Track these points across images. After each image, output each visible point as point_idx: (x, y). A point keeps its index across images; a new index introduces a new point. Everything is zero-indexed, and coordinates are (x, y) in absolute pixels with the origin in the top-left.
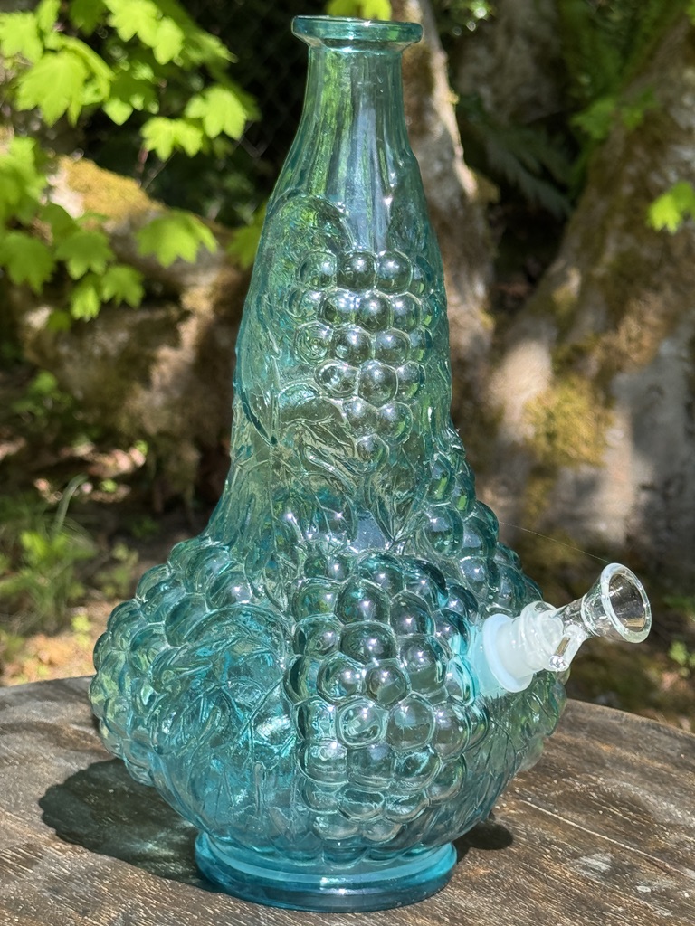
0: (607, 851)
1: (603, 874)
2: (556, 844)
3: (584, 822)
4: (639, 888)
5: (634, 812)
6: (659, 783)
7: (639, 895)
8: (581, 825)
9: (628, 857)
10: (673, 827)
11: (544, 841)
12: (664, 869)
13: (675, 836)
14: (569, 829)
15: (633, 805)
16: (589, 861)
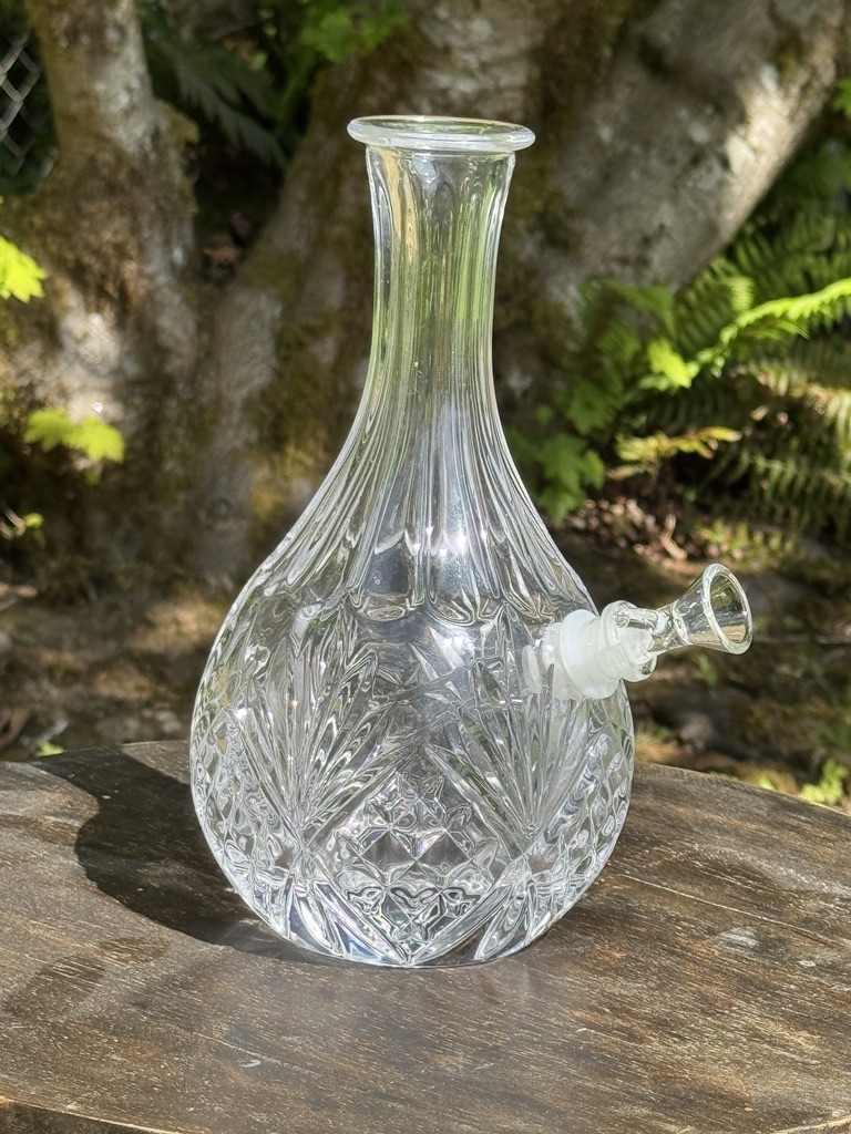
0: (745, 925)
1: (753, 950)
2: (685, 920)
3: (702, 894)
4: (801, 963)
5: (754, 880)
6: (763, 846)
7: (805, 970)
8: (700, 897)
9: (773, 930)
10: (805, 893)
11: (669, 918)
12: (818, 940)
13: (811, 904)
14: (691, 903)
15: (746, 872)
16: (732, 937)
